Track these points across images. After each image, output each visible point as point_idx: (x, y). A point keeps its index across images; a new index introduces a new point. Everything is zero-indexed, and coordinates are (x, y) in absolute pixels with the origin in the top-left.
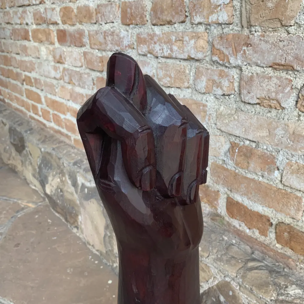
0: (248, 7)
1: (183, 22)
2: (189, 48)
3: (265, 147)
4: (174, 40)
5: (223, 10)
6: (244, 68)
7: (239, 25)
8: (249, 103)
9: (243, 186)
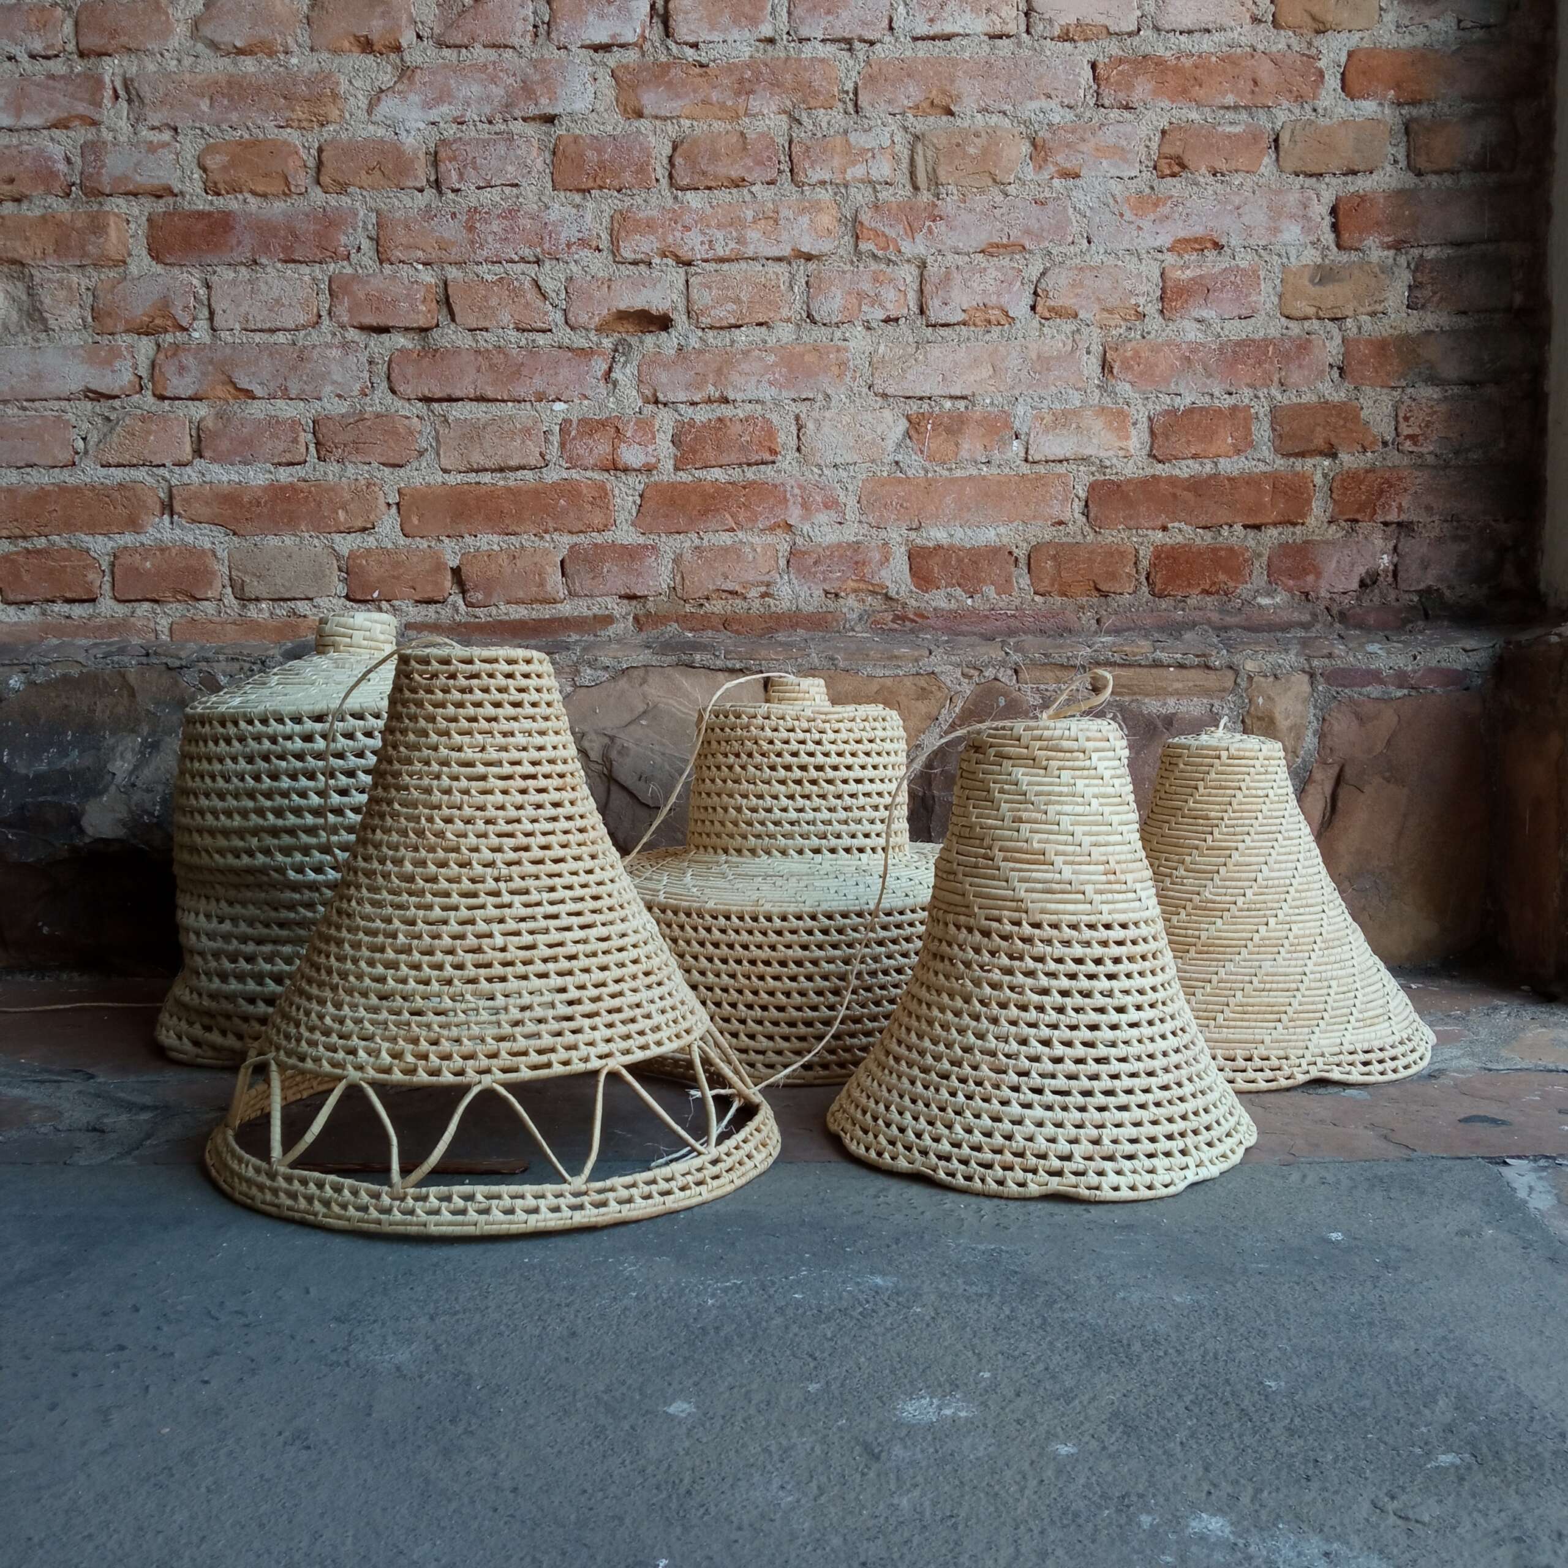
0: (929, 153)
1: (771, 183)
2: (796, 232)
3: (988, 401)
4: (750, 219)
5: (878, 156)
6: (930, 260)
7: (909, 187)
8: (943, 325)
9: (948, 500)
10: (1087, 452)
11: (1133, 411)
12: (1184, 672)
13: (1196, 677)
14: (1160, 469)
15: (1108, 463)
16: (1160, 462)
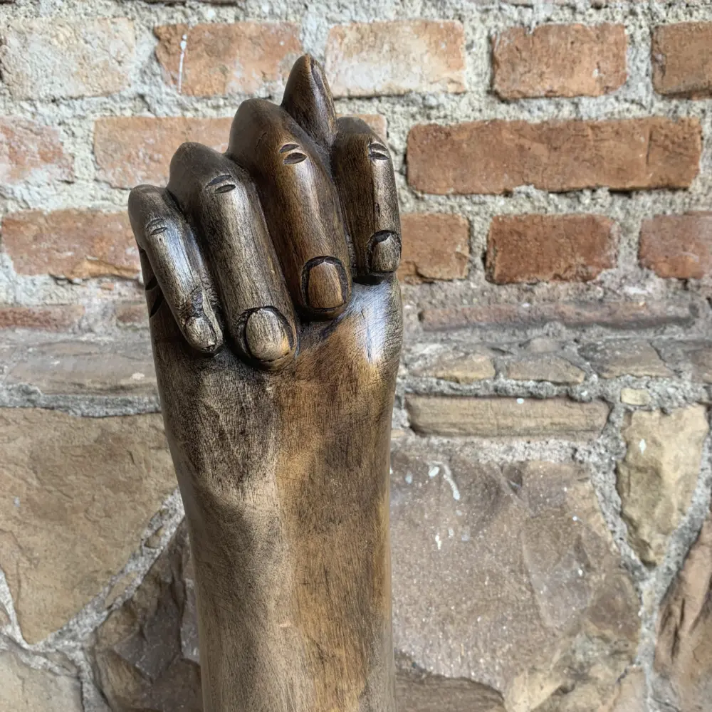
10: (404, 85)
11: (468, 29)
12: (539, 405)
13: (554, 411)
14: (504, 112)
15: (433, 102)
16: (503, 101)
